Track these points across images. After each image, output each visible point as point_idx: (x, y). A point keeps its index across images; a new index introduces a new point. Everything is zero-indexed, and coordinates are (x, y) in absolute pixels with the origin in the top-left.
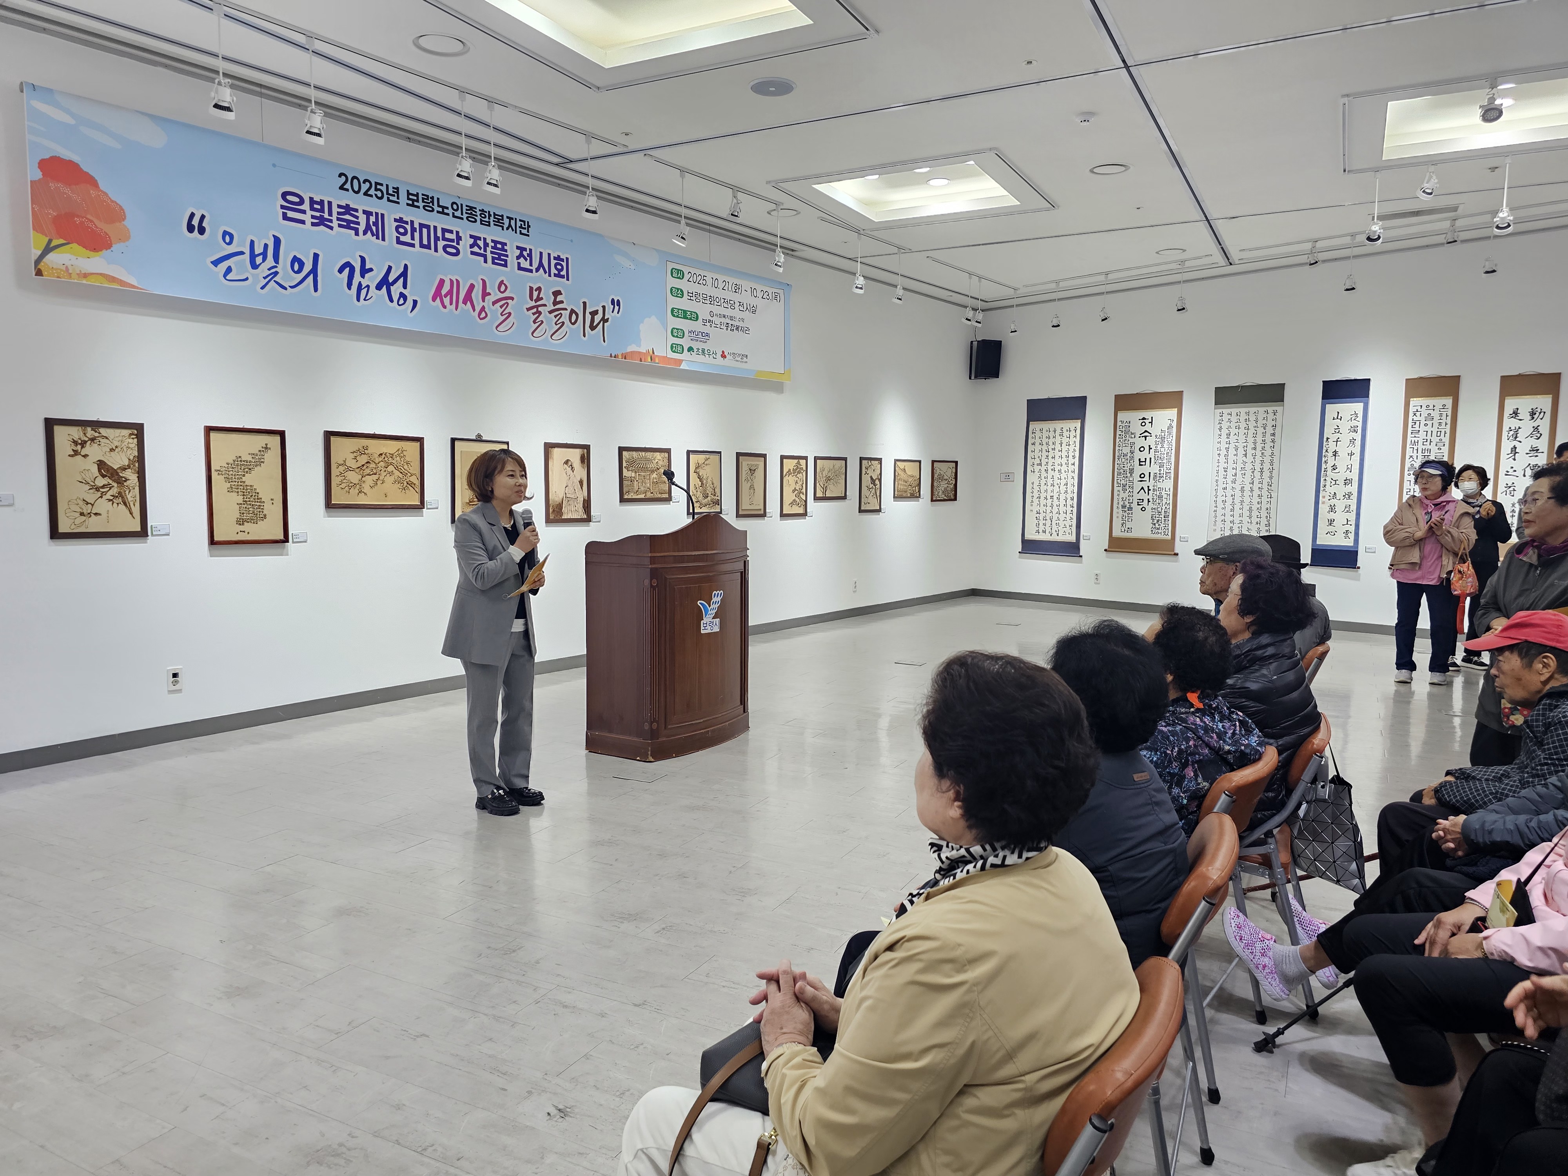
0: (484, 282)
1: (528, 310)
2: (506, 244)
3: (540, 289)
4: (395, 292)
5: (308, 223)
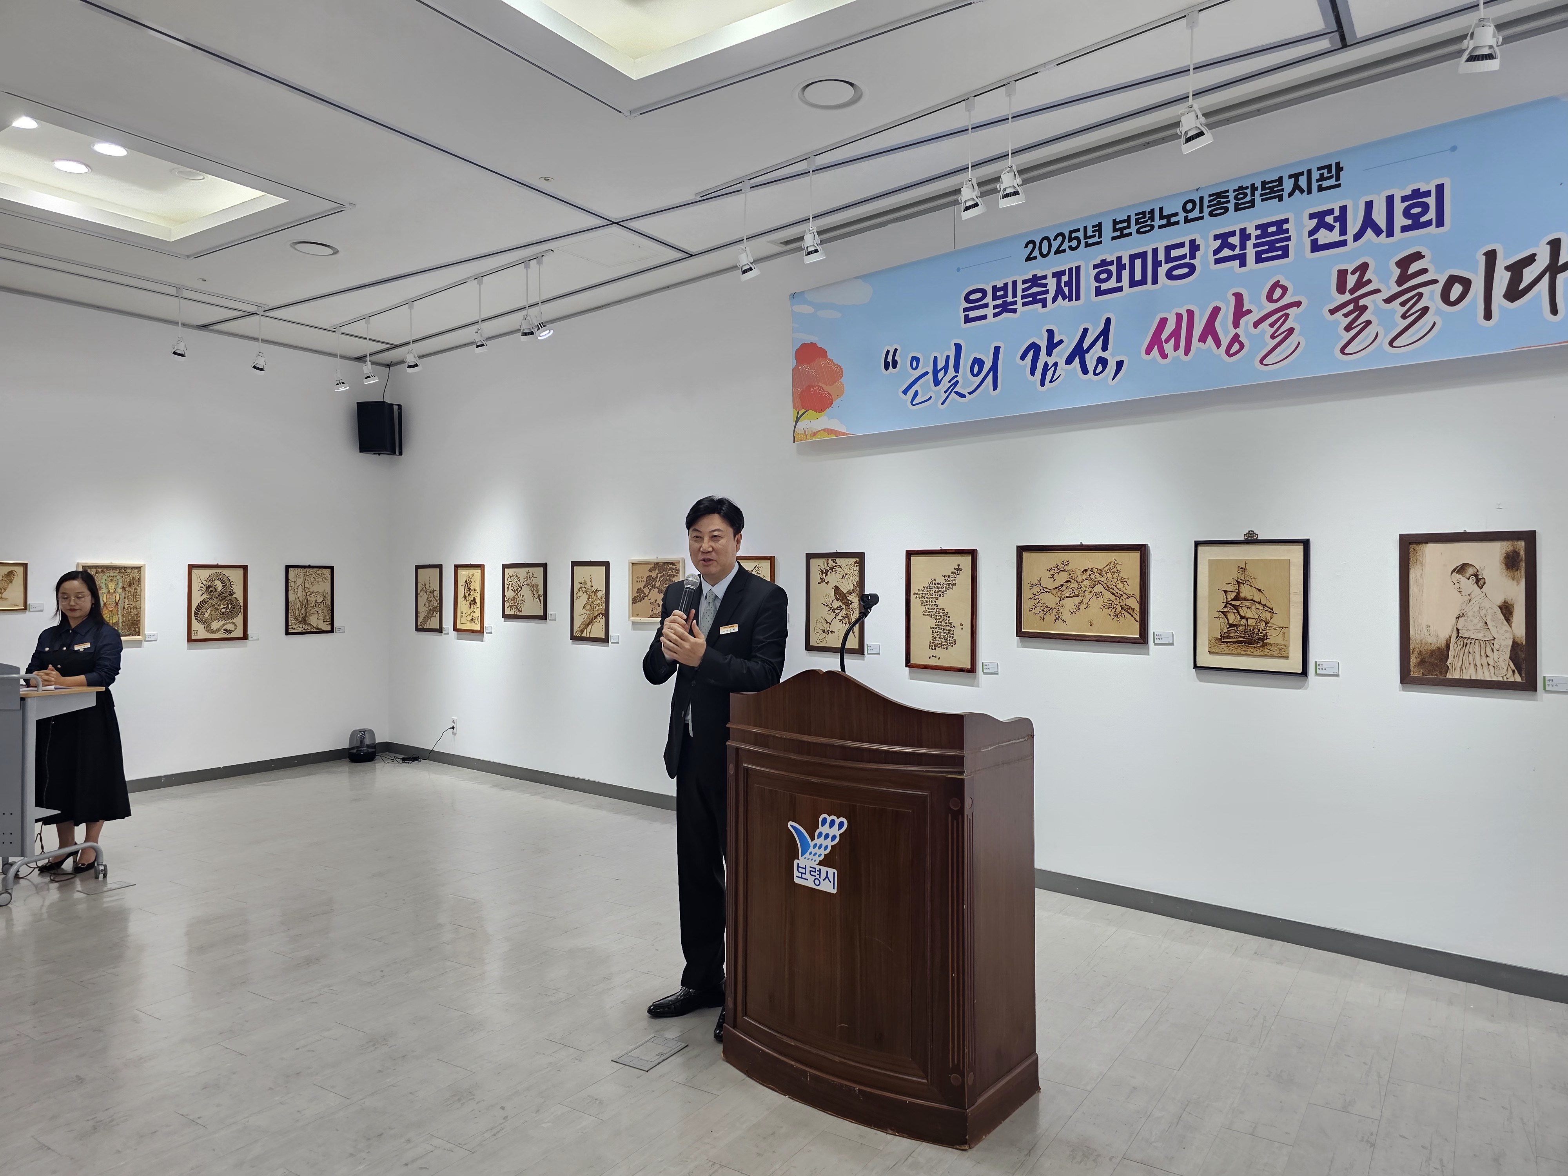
0: (1239, 297)
1: (1332, 312)
2: (1286, 221)
3: (1364, 267)
4: (1091, 359)
5: (990, 316)
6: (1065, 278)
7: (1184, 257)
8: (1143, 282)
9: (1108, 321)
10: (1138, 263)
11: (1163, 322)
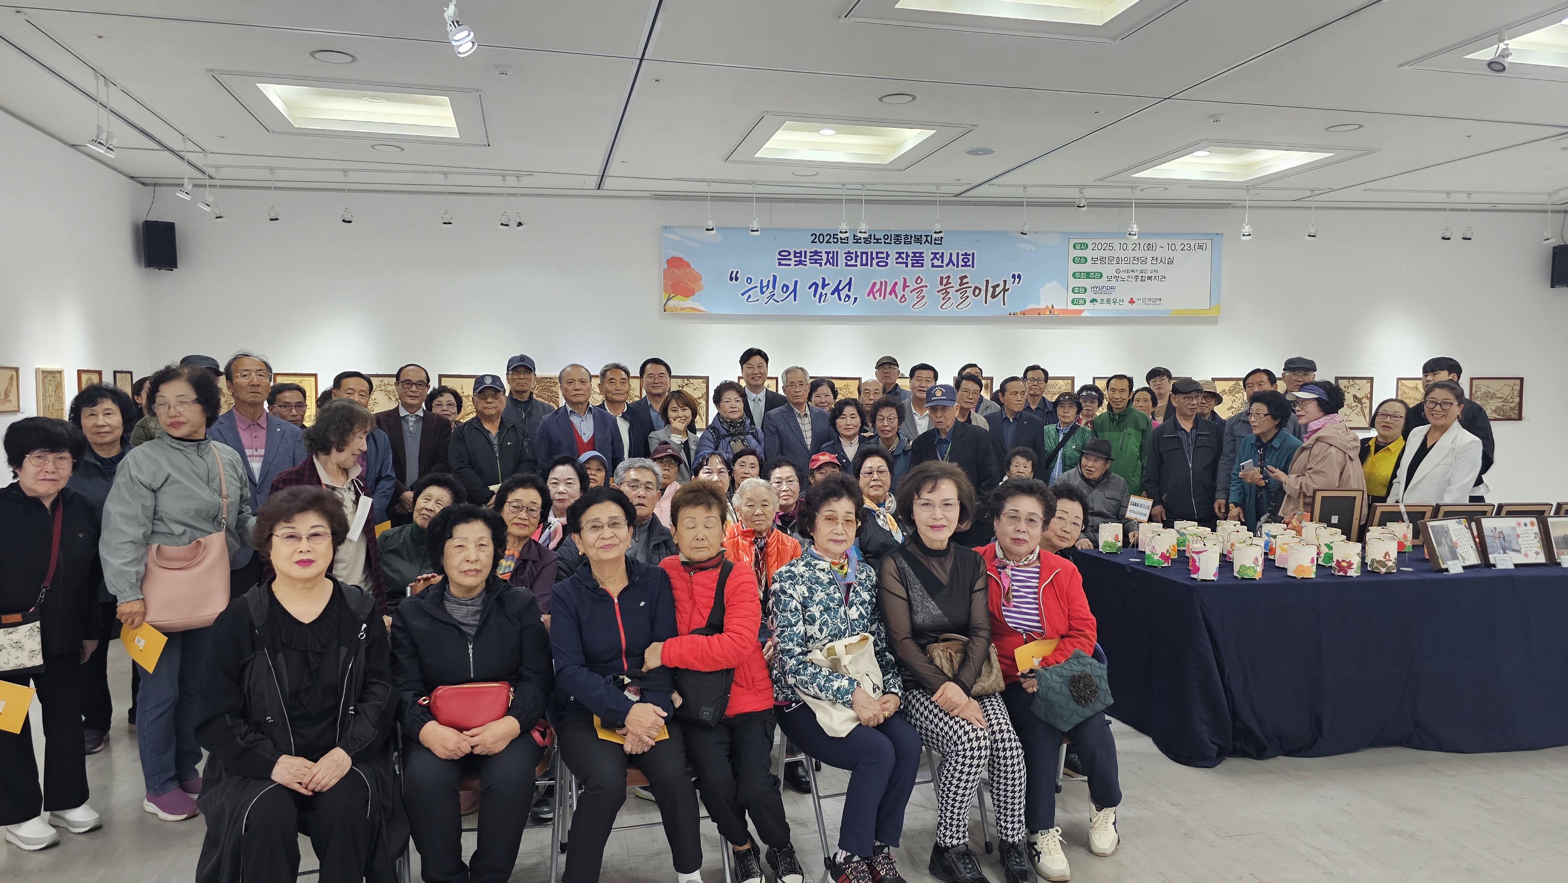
0: (905, 279)
1: (938, 292)
2: (923, 253)
3: (949, 277)
4: (843, 294)
5: (792, 265)
6: (831, 255)
7: (884, 258)
8: (866, 265)
9: (851, 279)
10: (864, 256)
11: (875, 284)
